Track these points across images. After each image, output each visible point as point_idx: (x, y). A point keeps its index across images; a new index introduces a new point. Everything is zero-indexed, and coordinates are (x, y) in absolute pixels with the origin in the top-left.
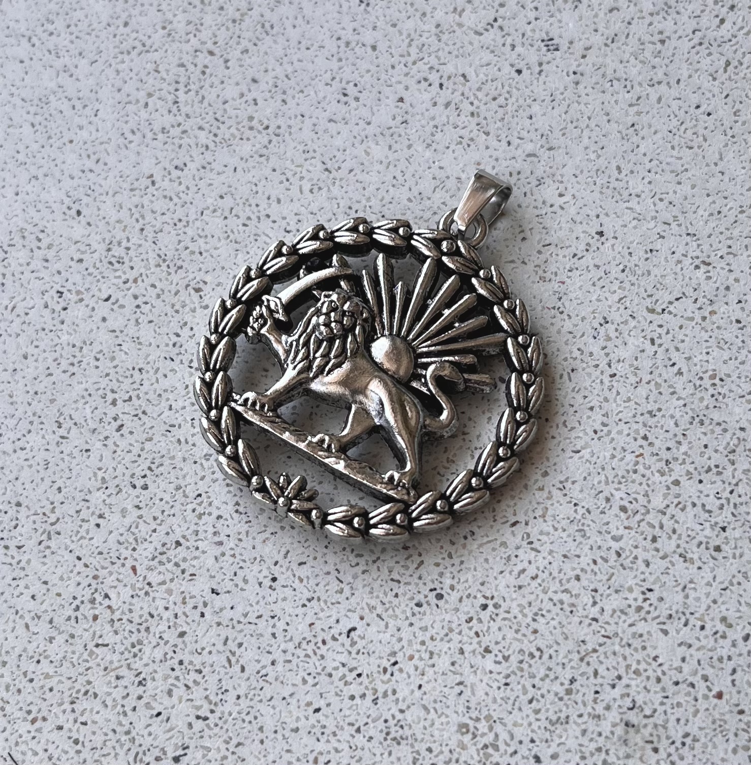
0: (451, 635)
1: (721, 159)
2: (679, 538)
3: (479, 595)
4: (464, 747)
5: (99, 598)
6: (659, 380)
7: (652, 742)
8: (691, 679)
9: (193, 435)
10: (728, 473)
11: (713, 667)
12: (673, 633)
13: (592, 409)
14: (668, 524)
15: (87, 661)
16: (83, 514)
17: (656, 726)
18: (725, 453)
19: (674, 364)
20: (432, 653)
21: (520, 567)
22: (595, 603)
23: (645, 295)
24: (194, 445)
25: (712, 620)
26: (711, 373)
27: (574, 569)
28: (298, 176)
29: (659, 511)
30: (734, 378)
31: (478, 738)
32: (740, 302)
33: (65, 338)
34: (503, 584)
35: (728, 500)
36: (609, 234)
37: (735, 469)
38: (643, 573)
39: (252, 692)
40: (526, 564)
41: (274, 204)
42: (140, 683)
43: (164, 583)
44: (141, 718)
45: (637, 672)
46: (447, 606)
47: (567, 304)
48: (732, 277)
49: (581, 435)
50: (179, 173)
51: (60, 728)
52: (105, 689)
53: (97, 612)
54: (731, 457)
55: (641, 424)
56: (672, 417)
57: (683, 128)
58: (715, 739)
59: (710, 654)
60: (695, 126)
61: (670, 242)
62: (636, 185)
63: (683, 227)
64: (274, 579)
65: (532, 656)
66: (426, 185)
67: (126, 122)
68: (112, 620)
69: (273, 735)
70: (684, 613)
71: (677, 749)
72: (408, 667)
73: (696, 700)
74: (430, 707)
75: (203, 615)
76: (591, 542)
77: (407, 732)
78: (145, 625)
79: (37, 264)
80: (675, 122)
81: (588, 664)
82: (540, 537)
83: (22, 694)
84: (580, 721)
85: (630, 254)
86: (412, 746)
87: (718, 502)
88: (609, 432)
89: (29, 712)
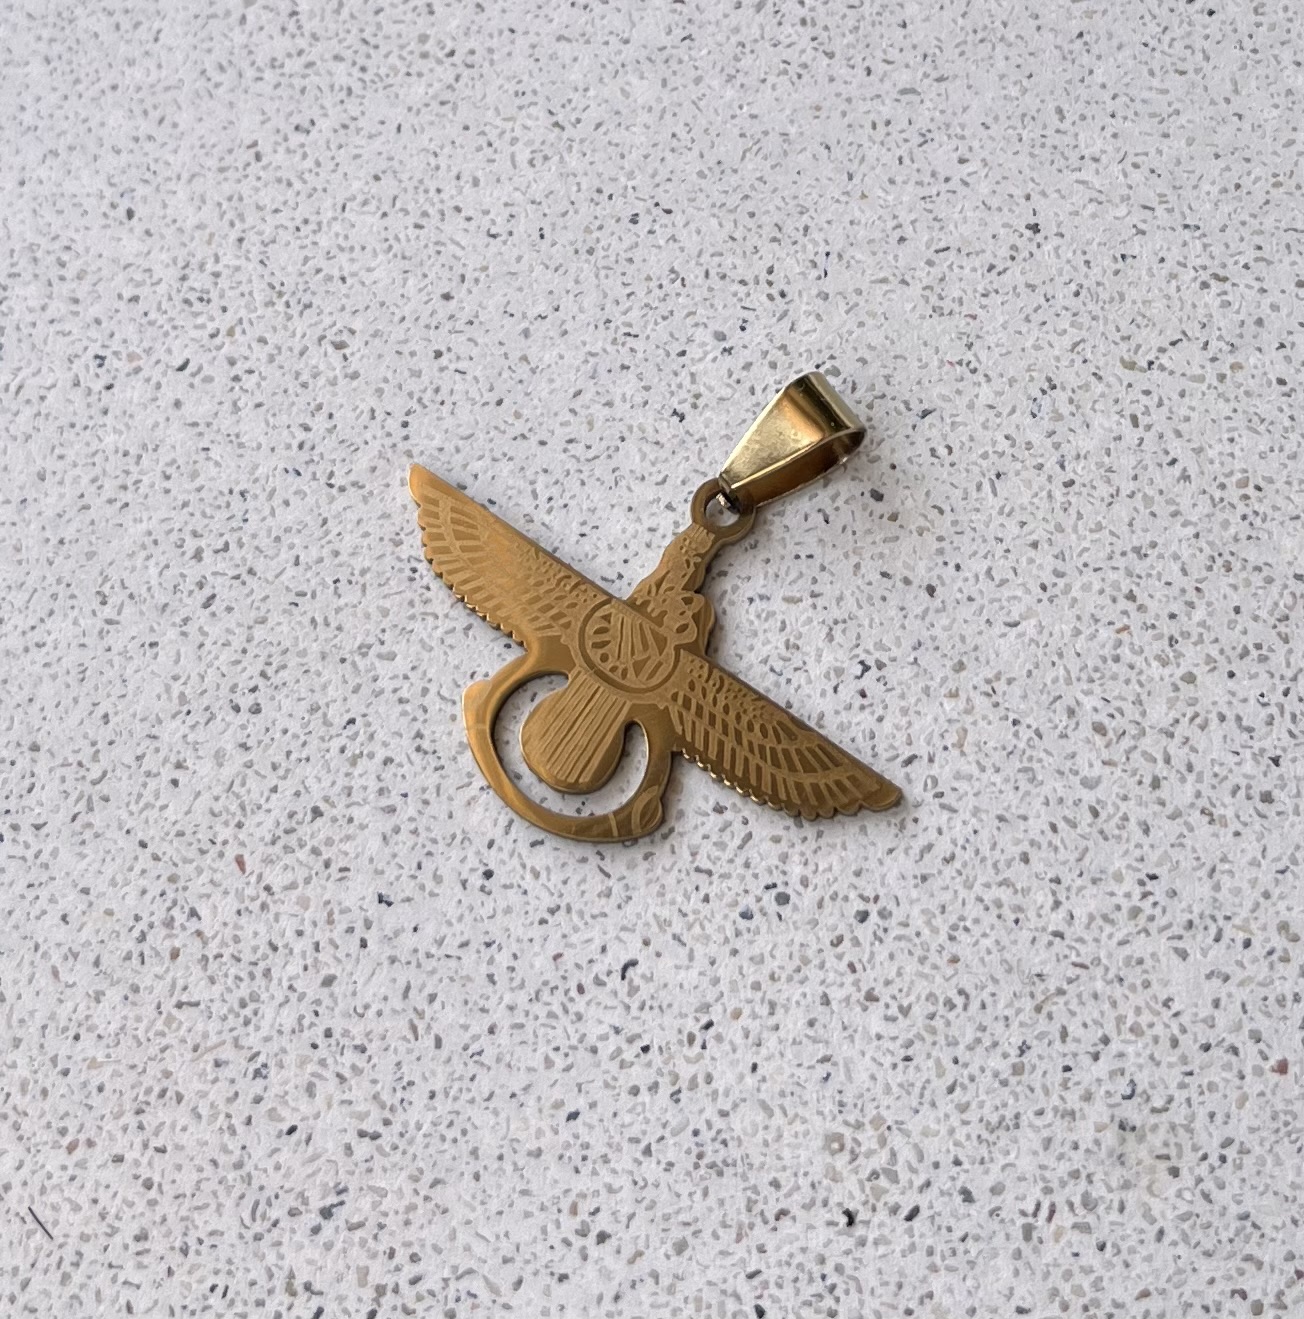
0: (805, 971)
1: (1236, 91)
2: (1200, 779)
3: (852, 895)
4: (836, 1178)
5: (179, 917)
6: (1150, 492)
7: (1167, 1158)
8: (1231, 1039)
9: (338, 610)
10: (1278, 659)
11: (1268, 1015)
12: (1195, 955)
13: (1035, 545)
14: (1180, 756)
15: (163, 1034)
16: (149, 763)
17: (1173, 1127)
18: (1272, 621)
19: (1173, 462)
20: (772, 1006)
21: (922, 841)
22: (1057, 904)
23: (1117, 337)
24: (339, 628)
25: (1264, 928)
26: (1239, 476)
27: (1017, 842)
28: (508, 136)
29: (1161, 730)
30: (1280, 484)
31: (861, 1160)
32: (1282, 346)
33: (110, 439)
34: (895, 872)
35: (1281, 708)
36: (1048, 228)
37: (1290, 651)
38: (1139, 846)
39: (456, 1086)
40: (932, 835)
41: (468, 189)
42: (257, 1073)
43: (293, 886)
44: (261, 1140)
45: (1135, 1030)
46: (796, 917)
47: (983, 355)
48: (1266, 301)
49: (1019, 593)
50: (301, 138)
51: (119, 1159)
52: (197, 1085)
53: (177, 943)
54: (1282, 628)
55: (1122, 572)
56: (1176, 557)
57: (1166, 39)
58: (1277, 1148)
59: (1263, 992)
60: (1189, 34)
61: (1157, 241)
62: (1092, 140)
63: (1177, 214)
64: (488, 874)
65: (950, 1005)
66: (729, 148)
67: (209, 51)
68: (205, 958)
69: (496, 1165)
70: (1214, 918)
71: (1212, 1169)
72: (733, 1032)
73: (1242, 1077)
74: (774, 1104)
75: (364, 944)
76: (1046, 790)
77: (734, 1152)
78: (262, 965)
79: (58, 307)
80: (1153, 28)
81: (1050, 1016)
82: (956, 784)
83: (50, 1099)
84: (1039, 1122)
85: (1087, 263)
86: (745, 1178)
87: (1264, 713)
88: (1068, 589)
89: (63, 1132)
